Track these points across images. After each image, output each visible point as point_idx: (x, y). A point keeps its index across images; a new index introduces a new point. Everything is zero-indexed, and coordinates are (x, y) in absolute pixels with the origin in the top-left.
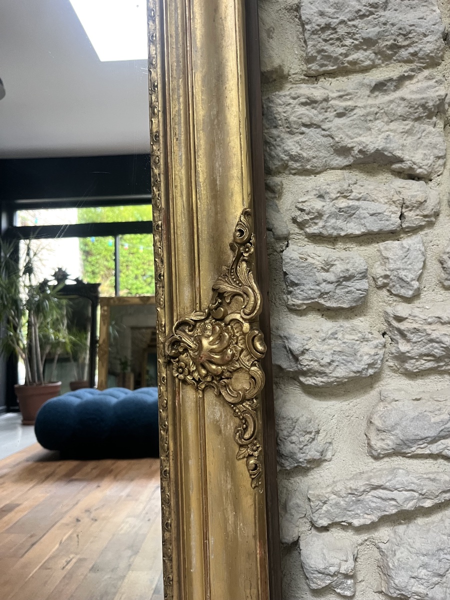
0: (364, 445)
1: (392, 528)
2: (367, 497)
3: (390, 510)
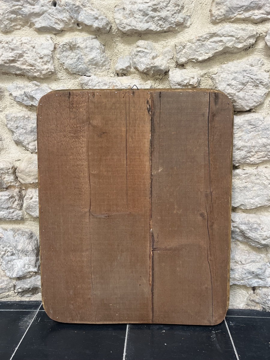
0: (208, 17)
1: (220, 66)
3: (219, 49)
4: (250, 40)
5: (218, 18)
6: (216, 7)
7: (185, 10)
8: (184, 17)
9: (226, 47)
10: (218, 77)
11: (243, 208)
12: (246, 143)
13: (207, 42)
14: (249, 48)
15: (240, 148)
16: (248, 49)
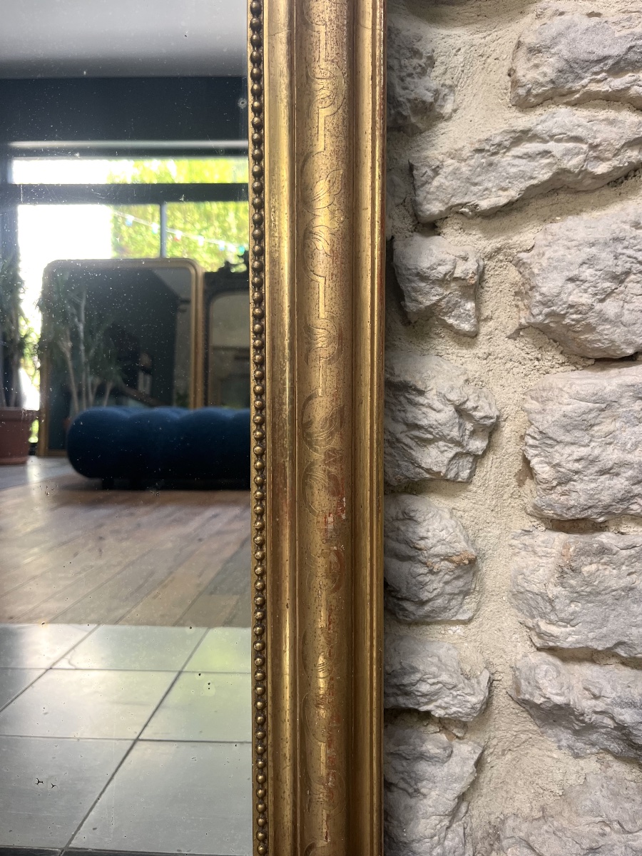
0: (505, 91)
1: (541, 228)
2: (505, 159)
3: (541, 176)
4: (629, 153)
5: (534, 92)
6: (529, 60)
7: (438, 70)
8: (435, 88)
9: (562, 169)
10: (536, 257)
11: (622, 654)
12: (629, 453)
13: (503, 157)
14: (626, 177)
15: (611, 469)
16: (622, 182)
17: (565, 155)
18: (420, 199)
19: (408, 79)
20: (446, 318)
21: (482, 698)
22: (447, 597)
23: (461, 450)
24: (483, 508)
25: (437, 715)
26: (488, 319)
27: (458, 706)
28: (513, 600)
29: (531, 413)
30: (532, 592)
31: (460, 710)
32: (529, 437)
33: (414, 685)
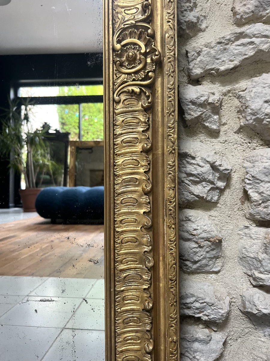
0: (230, 18)
1: (249, 80)
2: (232, 47)
3: (249, 54)
5: (244, 17)
7: (198, 9)
8: (198, 16)
9: (259, 50)
10: (248, 93)
17: (261, 43)
18: (191, 67)
19: (185, 12)
20: (205, 123)
21: (227, 311)
22: (208, 259)
23: (214, 186)
24: (224, 215)
25: (204, 319)
26: (225, 124)
27: (214, 314)
28: (240, 261)
29: (247, 168)
30: (250, 257)
31: (216, 317)
32: (247, 180)
33: (192, 304)
